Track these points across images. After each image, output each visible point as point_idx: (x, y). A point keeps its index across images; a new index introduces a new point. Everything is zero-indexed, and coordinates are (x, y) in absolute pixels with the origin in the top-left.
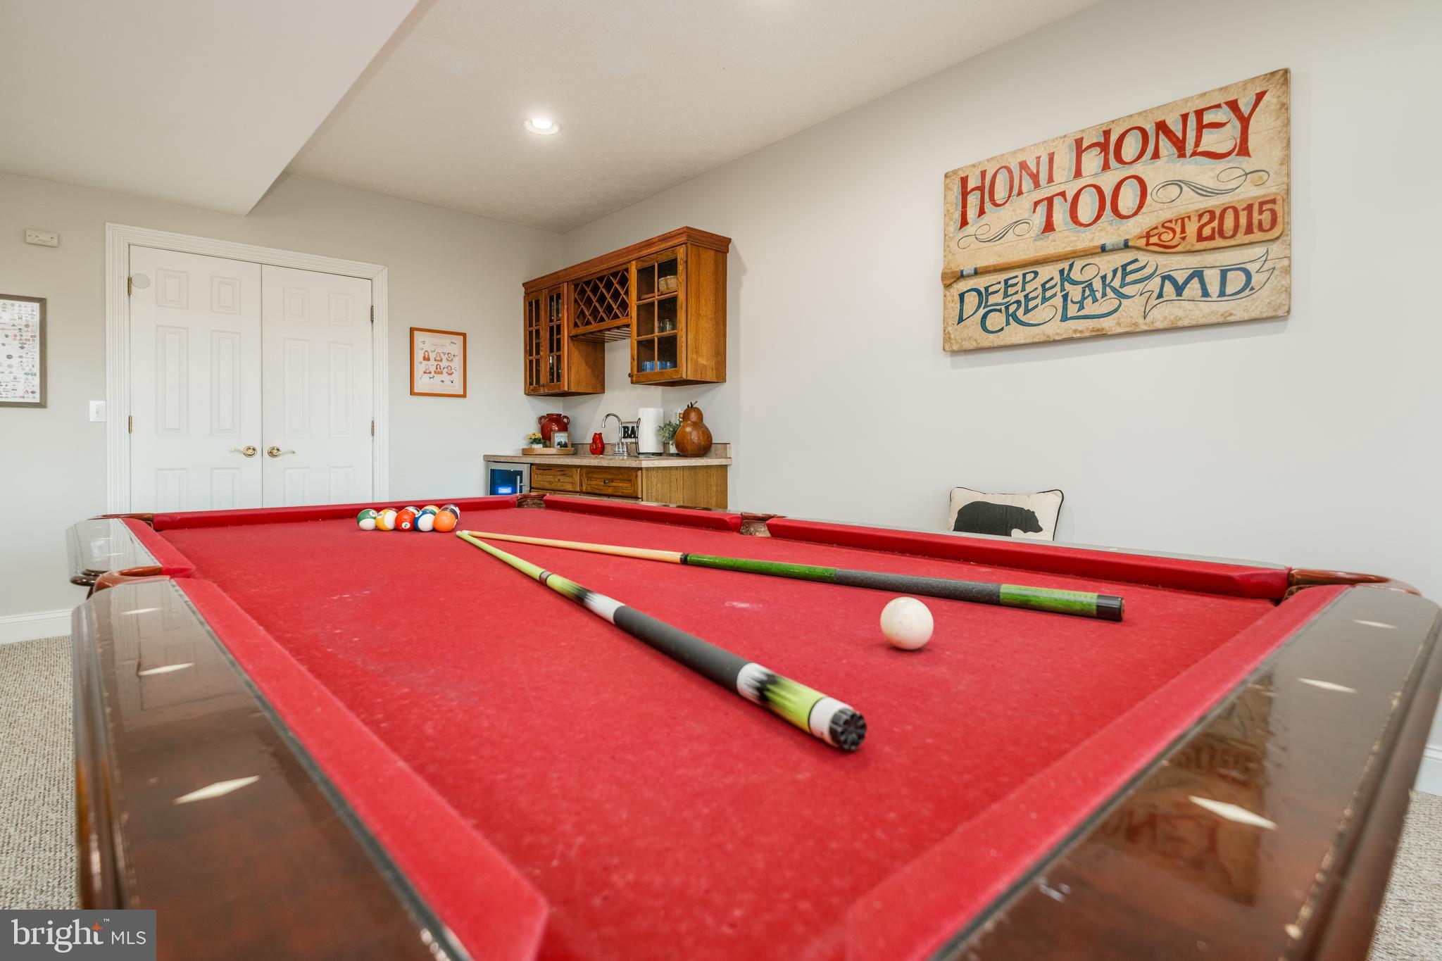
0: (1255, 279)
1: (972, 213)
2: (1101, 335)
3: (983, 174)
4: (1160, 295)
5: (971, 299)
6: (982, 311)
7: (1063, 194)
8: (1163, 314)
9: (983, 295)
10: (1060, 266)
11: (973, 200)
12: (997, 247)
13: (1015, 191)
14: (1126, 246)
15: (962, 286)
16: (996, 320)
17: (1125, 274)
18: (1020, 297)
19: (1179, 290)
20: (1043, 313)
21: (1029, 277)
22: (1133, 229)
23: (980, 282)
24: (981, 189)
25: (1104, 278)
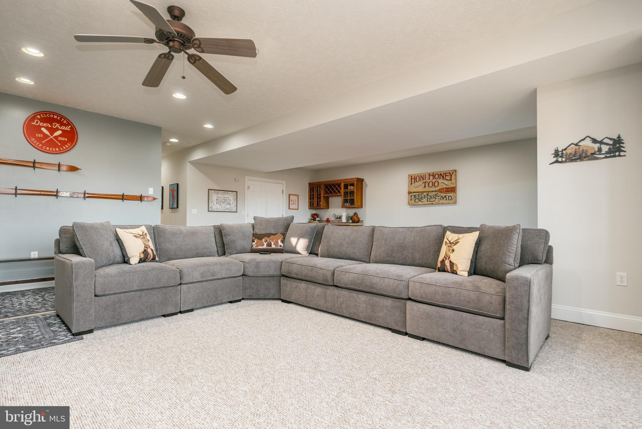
0: (453, 198)
1: (413, 182)
2: (433, 204)
3: (415, 176)
4: (441, 199)
5: (413, 197)
6: (415, 199)
7: (427, 182)
8: (441, 202)
9: (415, 196)
10: (427, 193)
11: (413, 180)
12: (417, 189)
13: (420, 180)
14: (436, 191)
15: (411, 194)
16: (417, 200)
17: (436, 195)
18: (421, 197)
19: (443, 198)
20: (424, 200)
21: (422, 194)
22: (437, 189)
23: (415, 194)
24: (414, 178)
25: (433, 195)
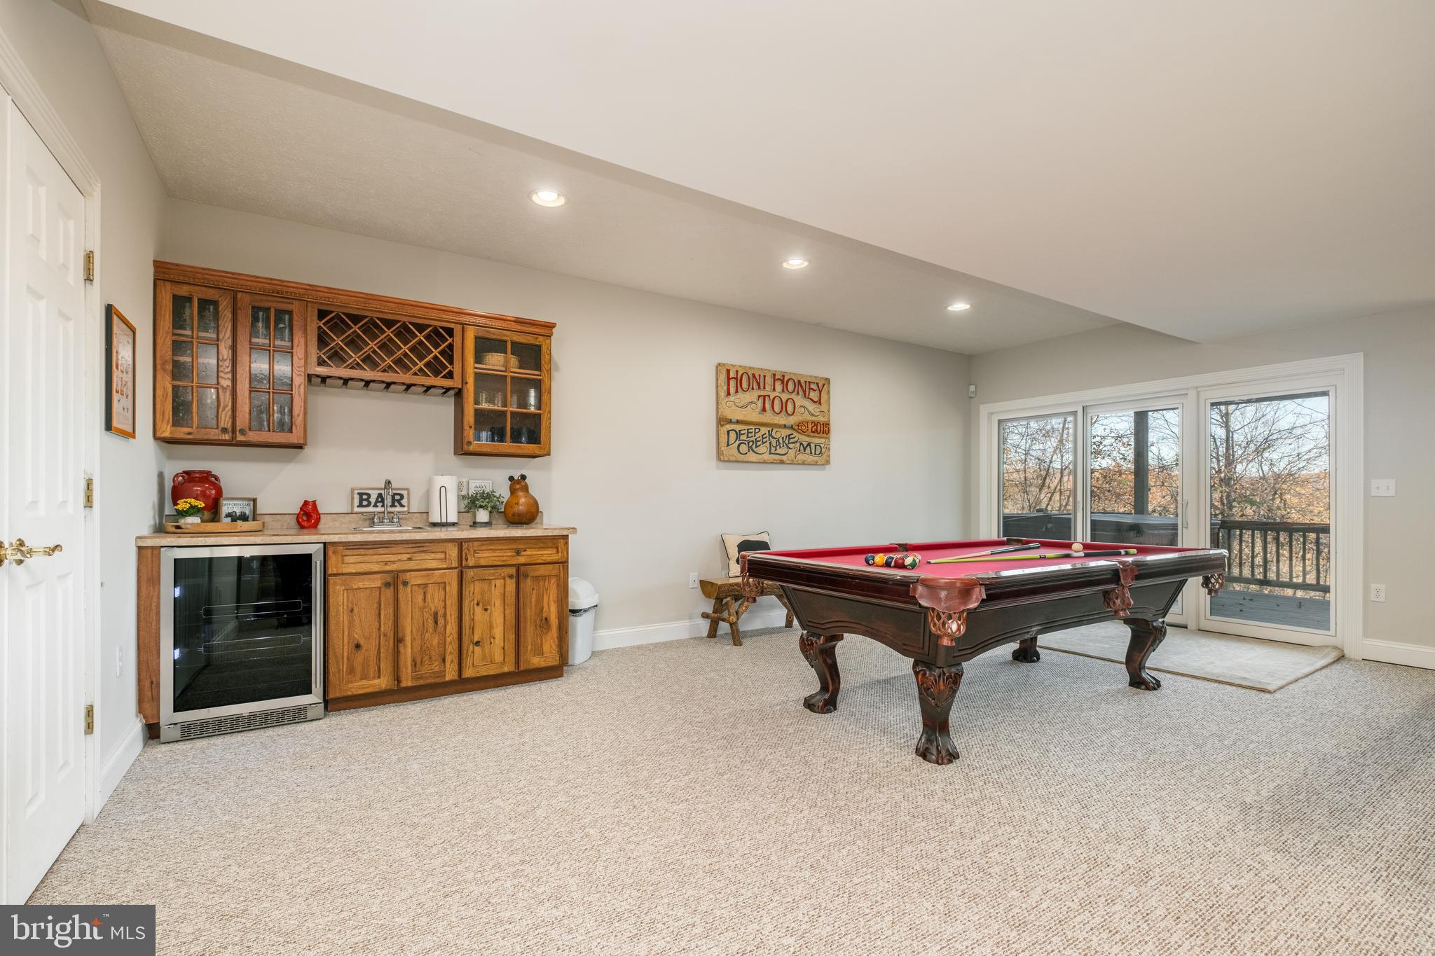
0: (823, 450)
1: (732, 390)
2: (782, 462)
3: (737, 372)
4: (800, 450)
5: (733, 435)
6: (738, 442)
7: (769, 396)
8: (801, 457)
9: (738, 434)
10: (768, 429)
11: (732, 383)
12: (744, 411)
13: (750, 388)
14: (792, 427)
15: (729, 427)
16: (744, 448)
17: (789, 439)
18: (753, 439)
19: (805, 449)
20: (763, 449)
21: (757, 430)
22: (792, 420)
23: (738, 427)
24: (736, 379)
25: (783, 438)
